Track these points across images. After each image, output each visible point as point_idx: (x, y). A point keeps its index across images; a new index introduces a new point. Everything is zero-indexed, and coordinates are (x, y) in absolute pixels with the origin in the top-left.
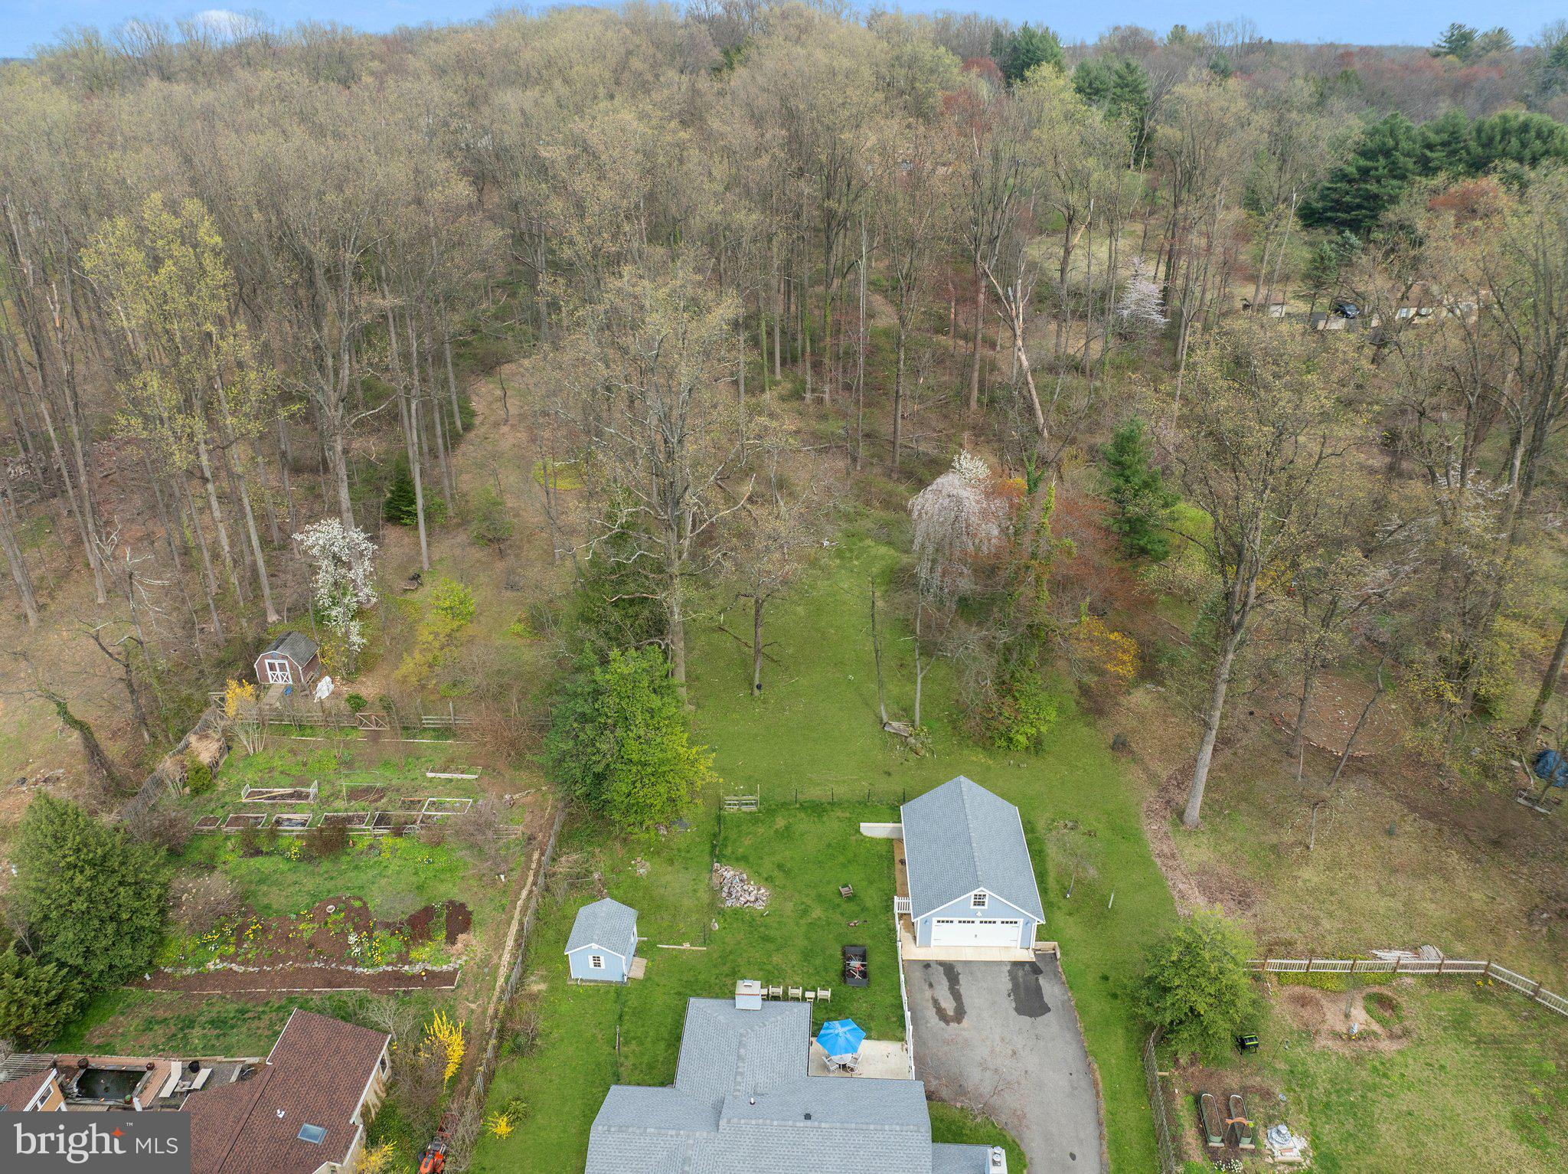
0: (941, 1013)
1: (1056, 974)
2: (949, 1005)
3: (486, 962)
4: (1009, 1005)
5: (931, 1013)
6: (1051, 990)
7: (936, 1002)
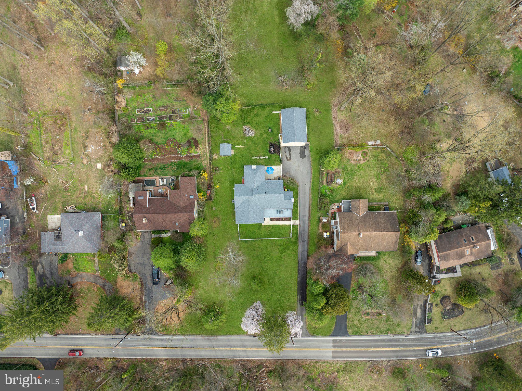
0: (287, 158)
1: (308, 148)
2: (288, 157)
3: (204, 152)
4: (299, 156)
5: (285, 158)
6: (307, 152)
7: (286, 156)
